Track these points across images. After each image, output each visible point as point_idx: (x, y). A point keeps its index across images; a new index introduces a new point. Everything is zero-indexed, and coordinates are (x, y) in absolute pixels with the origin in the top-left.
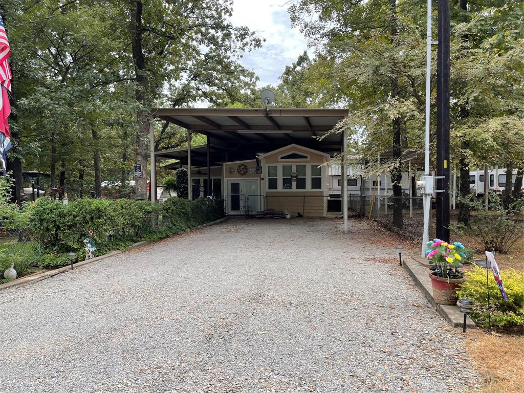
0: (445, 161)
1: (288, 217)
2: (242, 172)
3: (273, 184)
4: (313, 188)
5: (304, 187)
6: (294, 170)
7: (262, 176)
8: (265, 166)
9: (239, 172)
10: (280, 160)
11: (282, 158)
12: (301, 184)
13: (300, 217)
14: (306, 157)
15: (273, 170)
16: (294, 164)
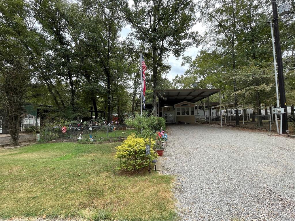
0: (285, 103)
1: (186, 124)
2: (168, 110)
3: (178, 113)
4: (191, 114)
5: (188, 114)
6: (185, 109)
7: (175, 111)
8: (176, 108)
9: (167, 110)
10: (180, 106)
11: (181, 105)
12: (188, 113)
13: (189, 124)
14: (189, 105)
15: (178, 109)
16: (185, 107)
